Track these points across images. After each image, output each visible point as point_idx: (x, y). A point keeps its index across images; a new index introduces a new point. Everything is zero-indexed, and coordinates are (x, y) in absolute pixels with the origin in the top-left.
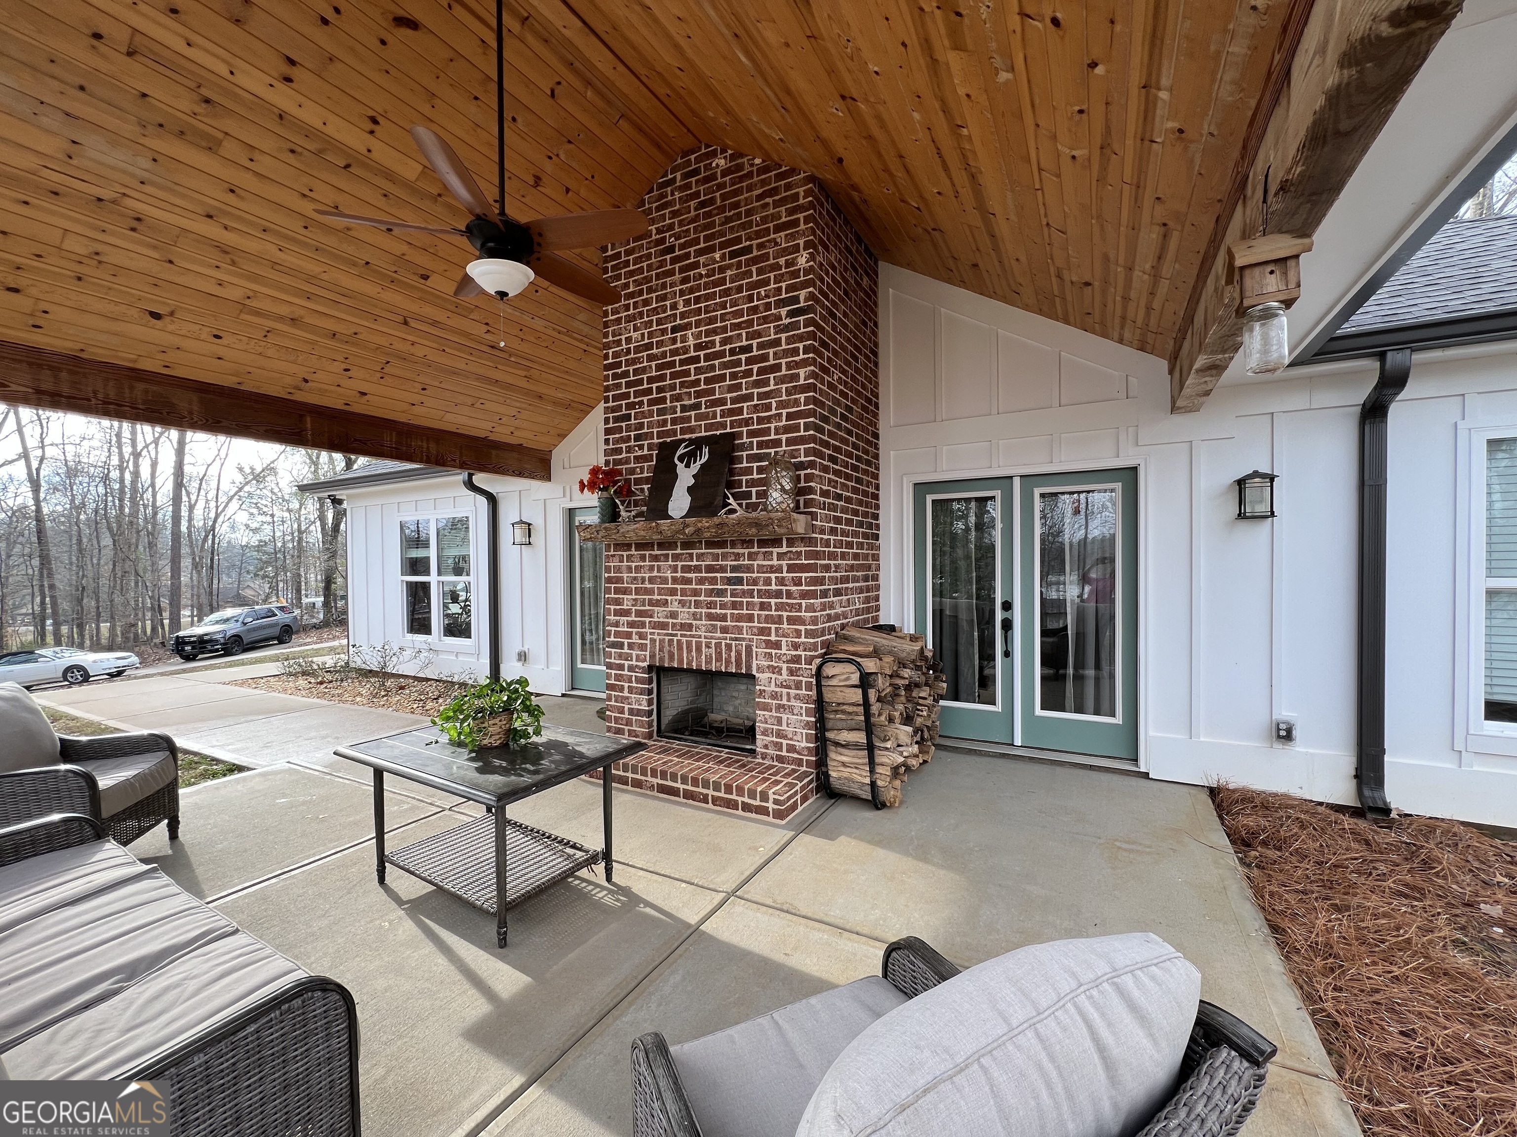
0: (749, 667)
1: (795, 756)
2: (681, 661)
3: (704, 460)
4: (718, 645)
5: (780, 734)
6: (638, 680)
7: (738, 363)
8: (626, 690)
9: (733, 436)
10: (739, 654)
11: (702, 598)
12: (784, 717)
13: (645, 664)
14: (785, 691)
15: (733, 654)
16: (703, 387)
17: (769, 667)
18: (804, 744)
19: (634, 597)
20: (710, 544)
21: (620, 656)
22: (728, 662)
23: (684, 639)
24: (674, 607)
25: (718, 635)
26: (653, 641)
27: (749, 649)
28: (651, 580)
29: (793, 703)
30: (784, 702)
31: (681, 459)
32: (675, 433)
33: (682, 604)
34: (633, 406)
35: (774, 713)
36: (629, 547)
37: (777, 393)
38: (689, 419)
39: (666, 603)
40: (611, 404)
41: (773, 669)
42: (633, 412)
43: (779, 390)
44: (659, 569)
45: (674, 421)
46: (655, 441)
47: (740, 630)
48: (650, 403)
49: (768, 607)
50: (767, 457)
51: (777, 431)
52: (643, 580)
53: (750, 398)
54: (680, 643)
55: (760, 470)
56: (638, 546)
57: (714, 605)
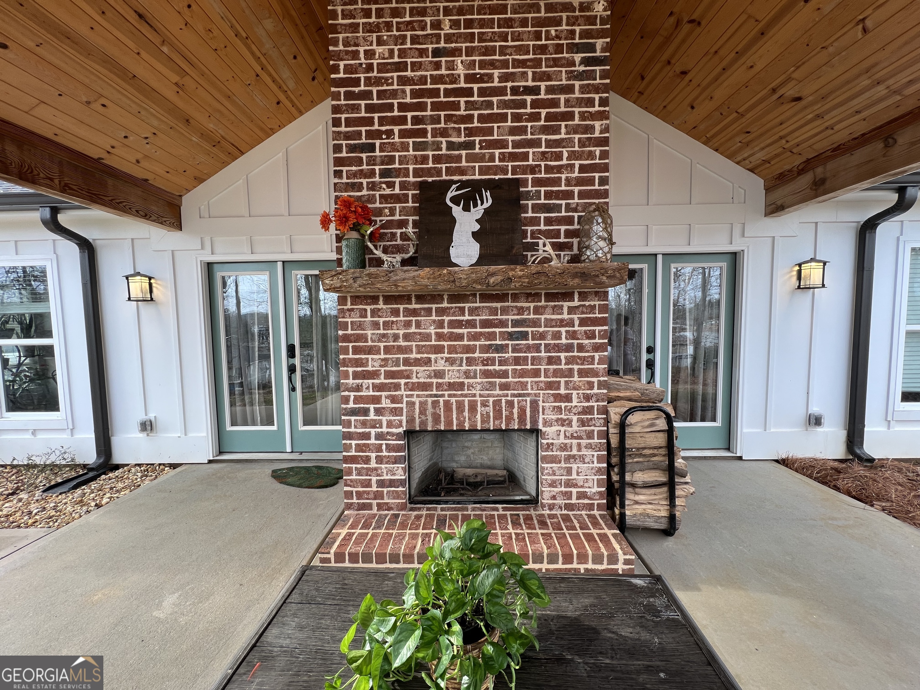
0: (534, 421)
1: (586, 501)
2: (449, 422)
3: (486, 205)
4: (497, 403)
5: (569, 484)
6: (389, 448)
7: (523, 104)
8: (373, 460)
9: (518, 183)
10: (522, 411)
11: (477, 355)
12: (574, 466)
13: (401, 430)
14: (575, 442)
15: (515, 411)
16: (476, 124)
17: (557, 420)
18: (596, 489)
19: (382, 356)
20: (485, 297)
21: (364, 424)
22: (509, 419)
23: (453, 400)
24: (441, 365)
25: (498, 392)
26: (411, 404)
27: (534, 404)
28: (407, 337)
29: (584, 452)
30: (575, 452)
31: (456, 200)
32: (439, 172)
33: (451, 361)
34: (378, 134)
35: (563, 465)
36: (374, 299)
37: (569, 142)
38: (459, 159)
39: (428, 362)
40: (343, 129)
41: (562, 422)
42: (378, 143)
43: (571, 140)
44: (418, 325)
45: (437, 159)
46: (411, 179)
47: (524, 386)
48: (403, 134)
49: (557, 361)
50: (557, 208)
51: (568, 182)
52: (396, 337)
53: (536, 143)
54: (447, 404)
55: (549, 221)
56: (388, 299)
57: (492, 361)
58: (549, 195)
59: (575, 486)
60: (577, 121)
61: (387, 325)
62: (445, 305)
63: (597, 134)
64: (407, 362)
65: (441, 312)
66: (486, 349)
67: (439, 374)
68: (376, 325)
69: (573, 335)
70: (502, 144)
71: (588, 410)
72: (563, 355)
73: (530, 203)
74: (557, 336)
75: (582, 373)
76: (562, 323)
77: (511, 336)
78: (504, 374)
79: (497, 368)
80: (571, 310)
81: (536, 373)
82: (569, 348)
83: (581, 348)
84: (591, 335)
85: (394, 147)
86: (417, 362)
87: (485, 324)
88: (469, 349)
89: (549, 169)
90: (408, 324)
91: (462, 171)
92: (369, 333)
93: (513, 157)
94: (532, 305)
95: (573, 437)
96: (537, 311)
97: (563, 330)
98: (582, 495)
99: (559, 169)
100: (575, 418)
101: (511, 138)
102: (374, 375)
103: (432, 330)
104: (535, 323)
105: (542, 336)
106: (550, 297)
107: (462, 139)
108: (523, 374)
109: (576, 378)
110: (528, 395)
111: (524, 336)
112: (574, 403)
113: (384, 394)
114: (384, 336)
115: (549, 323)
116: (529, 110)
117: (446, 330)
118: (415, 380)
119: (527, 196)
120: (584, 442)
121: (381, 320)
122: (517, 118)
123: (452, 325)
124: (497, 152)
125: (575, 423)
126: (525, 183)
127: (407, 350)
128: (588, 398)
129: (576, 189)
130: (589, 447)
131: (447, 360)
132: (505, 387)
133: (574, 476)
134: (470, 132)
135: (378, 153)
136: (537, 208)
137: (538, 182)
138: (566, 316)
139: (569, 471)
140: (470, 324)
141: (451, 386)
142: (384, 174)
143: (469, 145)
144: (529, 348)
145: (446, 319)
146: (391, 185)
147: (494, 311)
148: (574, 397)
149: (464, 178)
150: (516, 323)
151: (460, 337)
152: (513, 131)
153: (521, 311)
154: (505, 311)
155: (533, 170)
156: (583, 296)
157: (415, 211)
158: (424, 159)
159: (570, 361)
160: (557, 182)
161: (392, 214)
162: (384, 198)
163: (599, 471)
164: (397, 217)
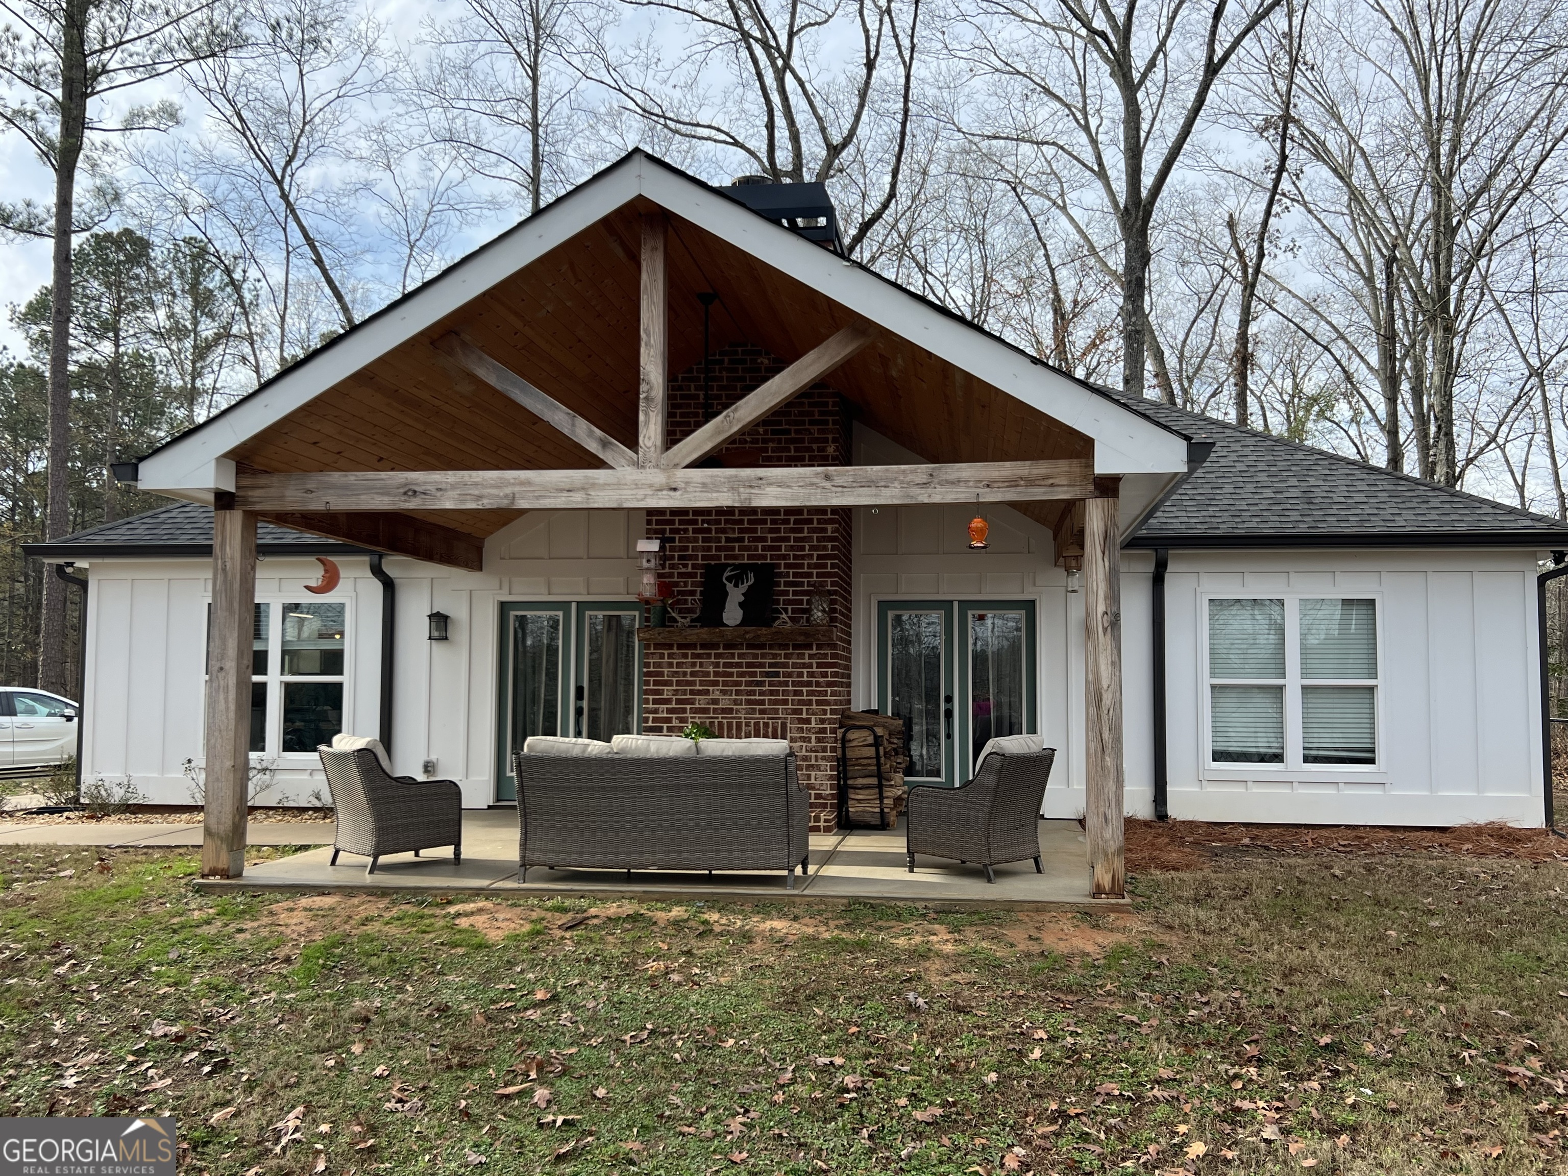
1: (822, 801)
3: (750, 583)
4: (756, 724)
5: (809, 787)
7: (777, 513)
9: (774, 566)
10: (775, 730)
11: (743, 688)
12: (813, 774)
14: (813, 754)
15: (770, 730)
16: (746, 525)
17: (800, 737)
18: (829, 792)
19: (675, 688)
20: (749, 646)
24: (717, 695)
25: (757, 716)
27: (784, 725)
28: (693, 674)
29: (820, 762)
30: (813, 762)
31: (729, 579)
32: (719, 558)
33: (724, 692)
34: (677, 531)
35: (804, 772)
36: (670, 646)
37: (809, 539)
38: (733, 548)
39: (707, 692)
40: (654, 526)
41: (804, 739)
42: (677, 536)
43: (812, 538)
44: (701, 665)
45: (718, 549)
46: (700, 562)
47: (776, 711)
48: (695, 531)
49: (800, 693)
50: (801, 584)
51: (809, 566)
52: (685, 674)
53: (787, 539)
54: (720, 724)
55: (795, 593)
56: (680, 647)
57: (752, 693)
58: (795, 575)
59: (814, 789)
60: (815, 525)
61: (679, 665)
62: (721, 651)
63: (829, 534)
64: (692, 692)
65: (718, 656)
66: (749, 684)
67: (715, 702)
68: (670, 665)
69: (811, 674)
70: (764, 539)
71: (824, 731)
72: (804, 689)
73: (782, 580)
74: (801, 675)
75: (818, 703)
76: (804, 666)
77: (767, 674)
78: (762, 702)
79: (757, 697)
80: (811, 657)
81: (785, 702)
82: (809, 684)
83: (818, 684)
84: (825, 675)
85: (688, 540)
86: (699, 693)
87: (749, 665)
88: (738, 684)
89: (795, 557)
90: (693, 665)
91: (735, 557)
92: (666, 670)
93: (771, 548)
94: (783, 652)
95: (812, 751)
96: (787, 656)
97: (805, 671)
98: (818, 796)
99: (803, 557)
100: (813, 736)
101: (769, 536)
102: (667, 701)
103: (711, 669)
104: (785, 665)
105: (790, 675)
106: (796, 647)
107: (736, 535)
108: (776, 702)
109: (814, 707)
110: (779, 718)
111: (777, 674)
112: (813, 725)
113: (674, 716)
114: (676, 672)
115: (795, 665)
116: (782, 517)
117: (721, 670)
118: (697, 706)
119: (780, 575)
120: (820, 754)
121: (675, 661)
122: (773, 522)
123: (726, 665)
124: (760, 545)
125: (813, 740)
126: (779, 566)
127: (692, 683)
128: (822, 721)
129: (815, 571)
130: (823, 758)
131: (721, 691)
132: (762, 712)
133: (813, 781)
134: (741, 531)
135: (677, 544)
136: (787, 584)
137: (788, 566)
138: (807, 661)
139: (809, 777)
140: (739, 665)
141: (724, 711)
142: (681, 558)
143: (741, 540)
144: (780, 684)
145: (722, 661)
146: (685, 566)
147: (755, 656)
148: (813, 720)
149: (737, 562)
150: (771, 665)
151: (731, 675)
152: (771, 531)
153: (775, 656)
154: (763, 656)
155: (785, 557)
156: (819, 647)
157: (701, 584)
158: (709, 549)
159: (810, 693)
160: (801, 566)
161: (686, 586)
162: (681, 575)
163: (831, 777)
164: (689, 588)
